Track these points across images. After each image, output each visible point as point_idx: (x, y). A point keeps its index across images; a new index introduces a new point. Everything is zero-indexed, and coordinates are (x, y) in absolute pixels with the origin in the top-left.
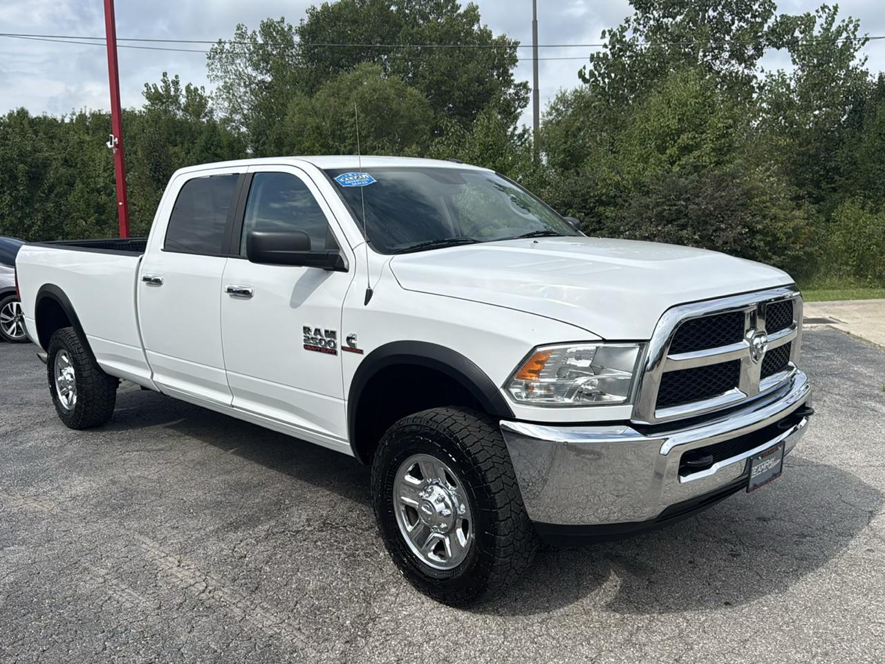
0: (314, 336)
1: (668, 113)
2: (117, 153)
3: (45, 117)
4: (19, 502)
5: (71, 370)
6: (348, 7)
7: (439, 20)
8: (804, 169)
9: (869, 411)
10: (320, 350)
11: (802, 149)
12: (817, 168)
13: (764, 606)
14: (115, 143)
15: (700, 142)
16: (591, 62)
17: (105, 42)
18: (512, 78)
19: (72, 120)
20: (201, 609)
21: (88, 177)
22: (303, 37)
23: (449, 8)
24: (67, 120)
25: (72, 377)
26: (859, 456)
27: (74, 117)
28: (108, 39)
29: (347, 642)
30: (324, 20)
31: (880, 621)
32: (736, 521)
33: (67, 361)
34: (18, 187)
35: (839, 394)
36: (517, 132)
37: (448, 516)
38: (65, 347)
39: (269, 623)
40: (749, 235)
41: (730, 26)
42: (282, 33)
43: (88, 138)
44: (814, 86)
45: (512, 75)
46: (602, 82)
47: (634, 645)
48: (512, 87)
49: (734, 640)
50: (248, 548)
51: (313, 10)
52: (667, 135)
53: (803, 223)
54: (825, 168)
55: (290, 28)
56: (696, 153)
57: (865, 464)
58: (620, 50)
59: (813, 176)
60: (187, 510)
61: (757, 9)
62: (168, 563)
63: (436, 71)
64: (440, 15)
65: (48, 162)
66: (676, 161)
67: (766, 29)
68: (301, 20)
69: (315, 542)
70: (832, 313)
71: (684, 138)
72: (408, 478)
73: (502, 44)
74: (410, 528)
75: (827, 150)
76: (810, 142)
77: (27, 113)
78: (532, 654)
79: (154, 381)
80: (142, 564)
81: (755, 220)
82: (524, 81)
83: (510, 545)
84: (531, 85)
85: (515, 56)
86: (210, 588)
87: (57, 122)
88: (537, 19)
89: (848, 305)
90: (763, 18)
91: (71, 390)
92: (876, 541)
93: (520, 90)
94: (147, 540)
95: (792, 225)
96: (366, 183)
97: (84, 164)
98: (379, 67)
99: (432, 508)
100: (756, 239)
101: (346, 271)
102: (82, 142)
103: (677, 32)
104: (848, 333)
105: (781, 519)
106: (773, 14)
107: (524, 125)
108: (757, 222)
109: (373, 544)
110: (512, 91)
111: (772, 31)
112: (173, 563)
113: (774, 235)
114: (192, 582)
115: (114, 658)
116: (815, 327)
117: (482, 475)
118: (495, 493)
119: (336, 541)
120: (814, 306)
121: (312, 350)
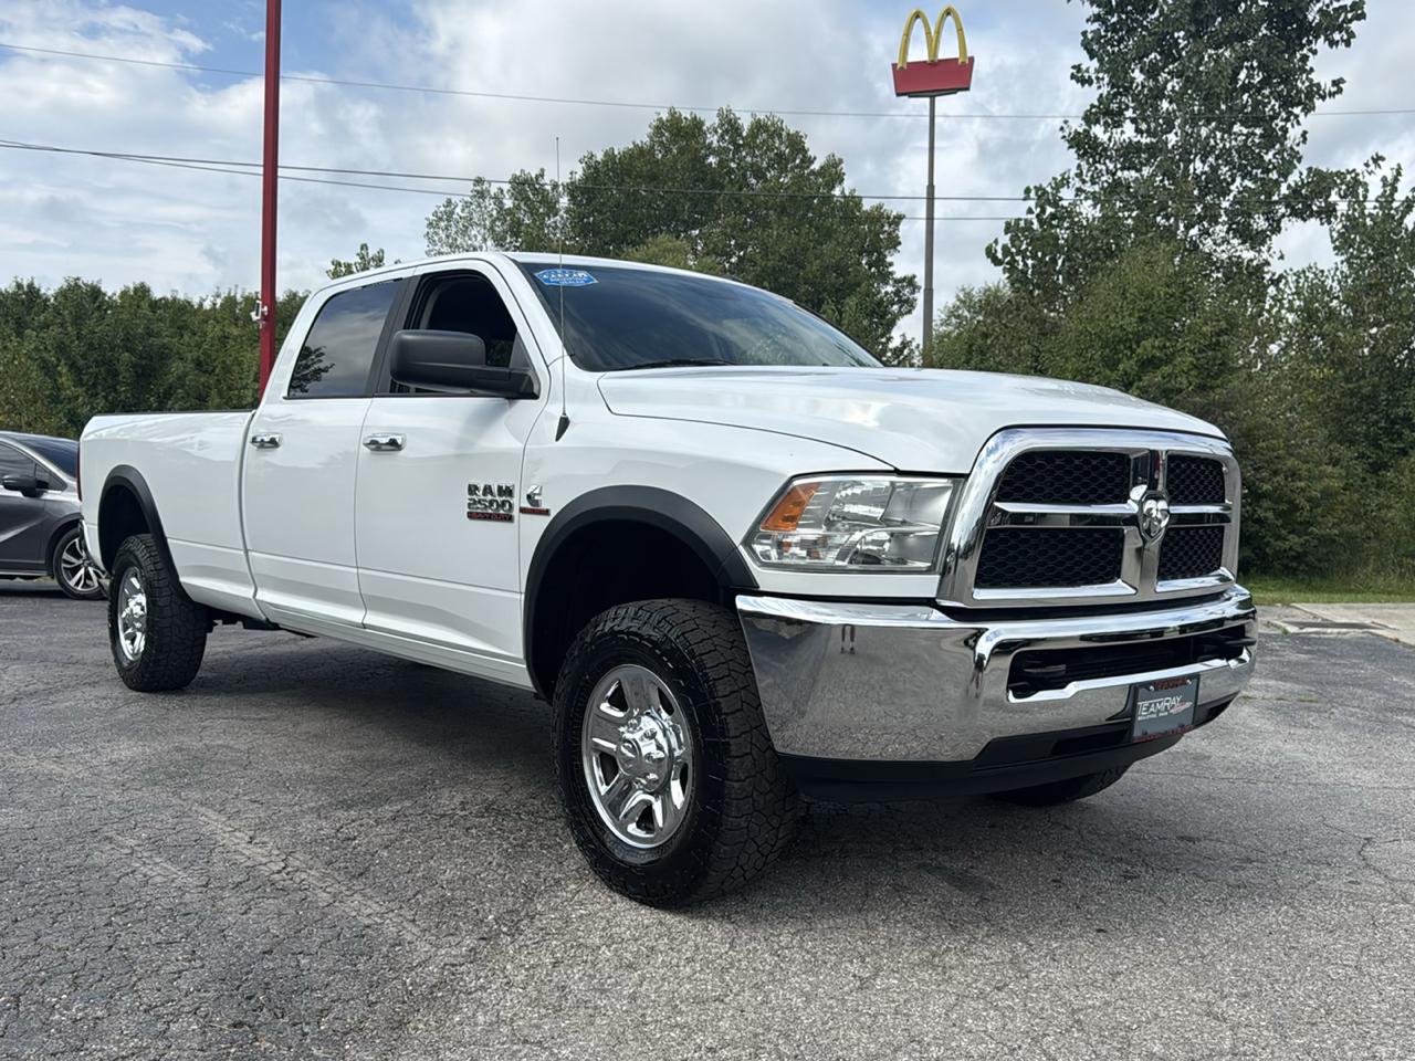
0: (482, 497)
1: (1122, 307)
2: (265, 328)
3: (175, 299)
4: (29, 762)
5: (142, 599)
6: (644, 156)
7: (781, 180)
8: (1353, 417)
9: (1401, 726)
10: (489, 517)
11: (1351, 386)
12: (1375, 417)
13: (1159, 936)
14: (263, 313)
15: (1173, 354)
16: (1006, 233)
17: (261, 170)
18: (891, 269)
19: (215, 304)
20: (268, 890)
21: (230, 389)
22: (573, 198)
23: (798, 161)
24: (207, 305)
25: (142, 609)
26: (1368, 777)
27: (219, 301)
28: (265, 166)
29: (483, 939)
30: (606, 174)
31: (1345, 963)
32: (1144, 839)
33: (138, 586)
34: (118, 387)
35: (1359, 707)
36: (892, 345)
37: (660, 760)
38: (136, 562)
39: (369, 911)
40: (1249, 500)
41: (1229, 184)
42: (540, 191)
43: (235, 332)
44: (1370, 288)
45: (891, 264)
46: (1021, 264)
47: (934, 967)
48: (891, 282)
49: (1099, 972)
50: (361, 829)
51: (591, 158)
52: (1120, 341)
53: (1337, 484)
54: (1388, 417)
55: (555, 186)
56: (1166, 369)
57: (1376, 785)
58: (1053, 216)
59: (1369, 428)
60: (281, 783)
61: (1270, 160)
62: (233, 839)
63: (772, 254)
64: (783, 170)
65: (167, 351)
66: (1134, 381)
67: (1284, 190)
68: (571, 173)
69: (467, 829)
70: (1376, 617)
71: (1148, 346)
72: (605, 707)
73: (878, 217)
74: (604, 789)
75: (1391, 389)
76: (1364, 377)
77: (149, 291)
78: (767, 967)
79: (256, 601)
80: (195, 837)
81: (1259, 476)
82: (910, 275)
83: (747, 797)
84: (920, 281)
85: (897, 236)
86: (289, 869)
87: (192, 306)
88: (935, 183)
89: (1404, 608)
90: (1280, 174)
91: (139, 630)
92: (1367, 872)
93: (903, 287)
94: (211, 813)
95: (1320, 487)
96: (582, 283)
97: (227, 370)
98: (686, 245)
99: (636, 749)
100: (1261, 507)
101: (536, 397)
102: (224, 338)
103: (1142, 191)
104: (1397, 640)
105: (1218, 840)
106: (1295, 167)
107: (903, 335)
108: (1262, 480)
109: (557, 835)
110: (890, 289)
111: (1295, 191)
112: (242, 839)
113: (1291, 502)
114: (264, 860)
115: (120, 935)
116: (1345, 634)
117: (709, 687)
118: (726, 714)
119: (498, 829)
120: (1349, 608)
121: (480, 518)
